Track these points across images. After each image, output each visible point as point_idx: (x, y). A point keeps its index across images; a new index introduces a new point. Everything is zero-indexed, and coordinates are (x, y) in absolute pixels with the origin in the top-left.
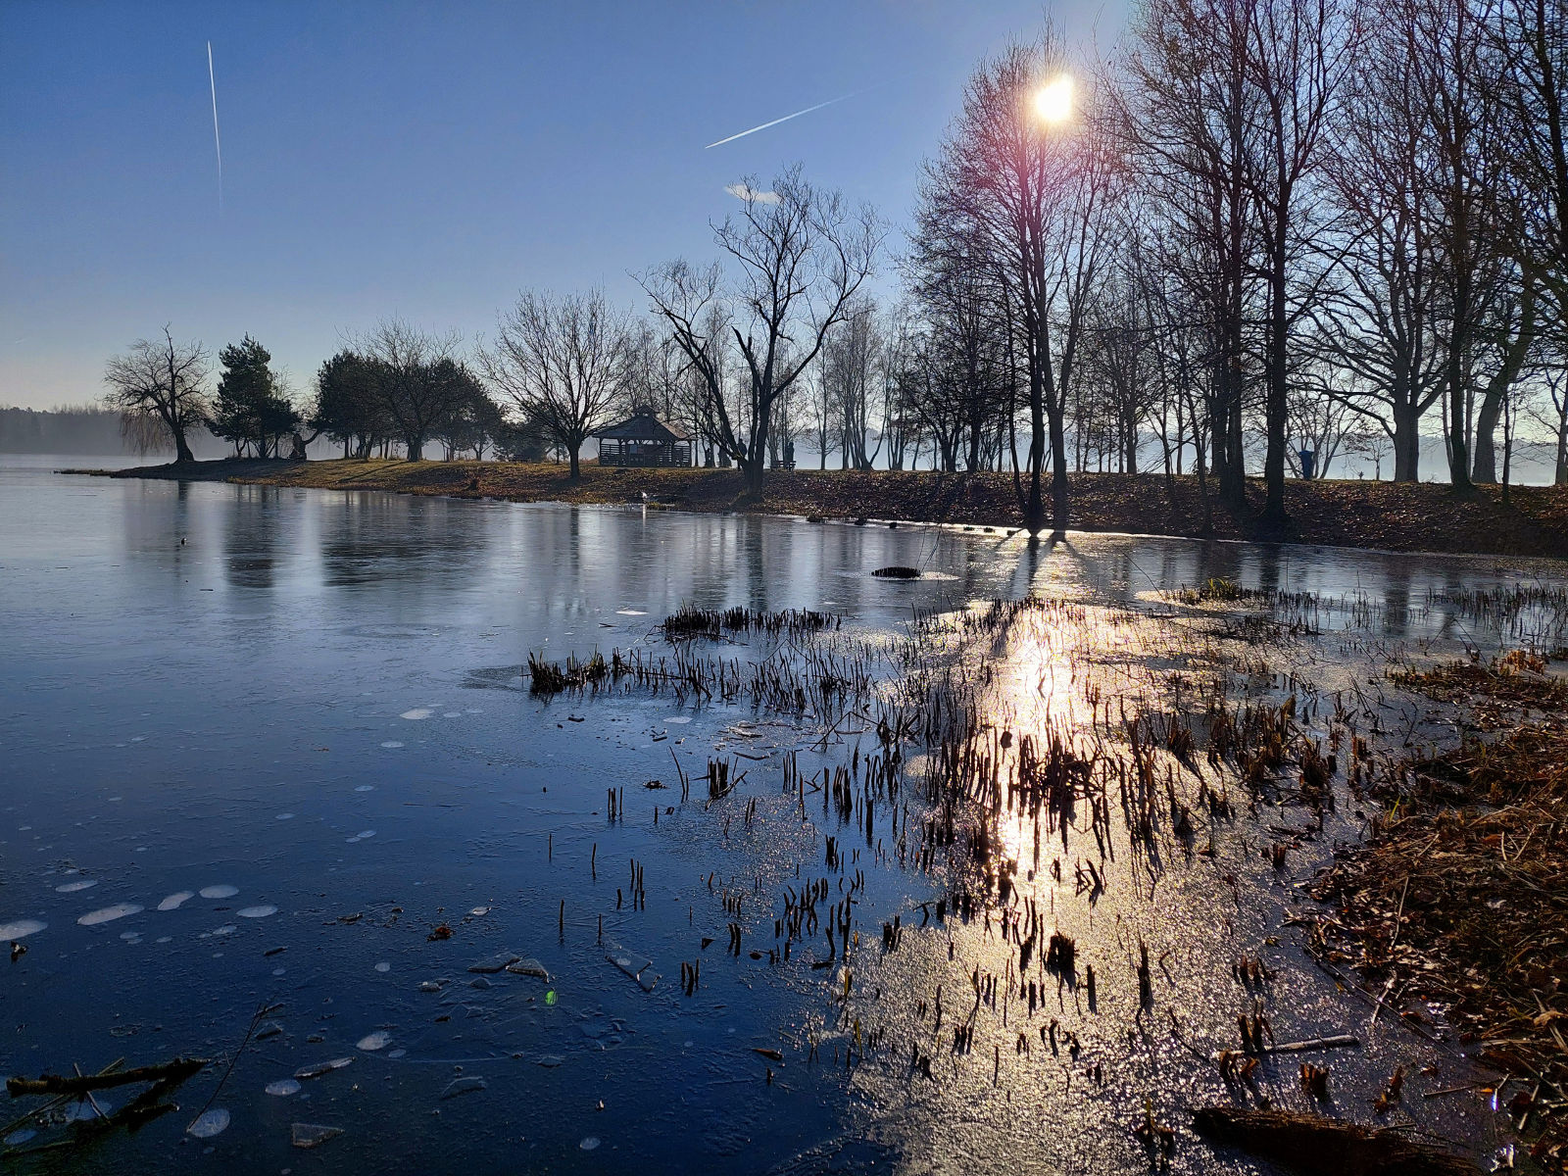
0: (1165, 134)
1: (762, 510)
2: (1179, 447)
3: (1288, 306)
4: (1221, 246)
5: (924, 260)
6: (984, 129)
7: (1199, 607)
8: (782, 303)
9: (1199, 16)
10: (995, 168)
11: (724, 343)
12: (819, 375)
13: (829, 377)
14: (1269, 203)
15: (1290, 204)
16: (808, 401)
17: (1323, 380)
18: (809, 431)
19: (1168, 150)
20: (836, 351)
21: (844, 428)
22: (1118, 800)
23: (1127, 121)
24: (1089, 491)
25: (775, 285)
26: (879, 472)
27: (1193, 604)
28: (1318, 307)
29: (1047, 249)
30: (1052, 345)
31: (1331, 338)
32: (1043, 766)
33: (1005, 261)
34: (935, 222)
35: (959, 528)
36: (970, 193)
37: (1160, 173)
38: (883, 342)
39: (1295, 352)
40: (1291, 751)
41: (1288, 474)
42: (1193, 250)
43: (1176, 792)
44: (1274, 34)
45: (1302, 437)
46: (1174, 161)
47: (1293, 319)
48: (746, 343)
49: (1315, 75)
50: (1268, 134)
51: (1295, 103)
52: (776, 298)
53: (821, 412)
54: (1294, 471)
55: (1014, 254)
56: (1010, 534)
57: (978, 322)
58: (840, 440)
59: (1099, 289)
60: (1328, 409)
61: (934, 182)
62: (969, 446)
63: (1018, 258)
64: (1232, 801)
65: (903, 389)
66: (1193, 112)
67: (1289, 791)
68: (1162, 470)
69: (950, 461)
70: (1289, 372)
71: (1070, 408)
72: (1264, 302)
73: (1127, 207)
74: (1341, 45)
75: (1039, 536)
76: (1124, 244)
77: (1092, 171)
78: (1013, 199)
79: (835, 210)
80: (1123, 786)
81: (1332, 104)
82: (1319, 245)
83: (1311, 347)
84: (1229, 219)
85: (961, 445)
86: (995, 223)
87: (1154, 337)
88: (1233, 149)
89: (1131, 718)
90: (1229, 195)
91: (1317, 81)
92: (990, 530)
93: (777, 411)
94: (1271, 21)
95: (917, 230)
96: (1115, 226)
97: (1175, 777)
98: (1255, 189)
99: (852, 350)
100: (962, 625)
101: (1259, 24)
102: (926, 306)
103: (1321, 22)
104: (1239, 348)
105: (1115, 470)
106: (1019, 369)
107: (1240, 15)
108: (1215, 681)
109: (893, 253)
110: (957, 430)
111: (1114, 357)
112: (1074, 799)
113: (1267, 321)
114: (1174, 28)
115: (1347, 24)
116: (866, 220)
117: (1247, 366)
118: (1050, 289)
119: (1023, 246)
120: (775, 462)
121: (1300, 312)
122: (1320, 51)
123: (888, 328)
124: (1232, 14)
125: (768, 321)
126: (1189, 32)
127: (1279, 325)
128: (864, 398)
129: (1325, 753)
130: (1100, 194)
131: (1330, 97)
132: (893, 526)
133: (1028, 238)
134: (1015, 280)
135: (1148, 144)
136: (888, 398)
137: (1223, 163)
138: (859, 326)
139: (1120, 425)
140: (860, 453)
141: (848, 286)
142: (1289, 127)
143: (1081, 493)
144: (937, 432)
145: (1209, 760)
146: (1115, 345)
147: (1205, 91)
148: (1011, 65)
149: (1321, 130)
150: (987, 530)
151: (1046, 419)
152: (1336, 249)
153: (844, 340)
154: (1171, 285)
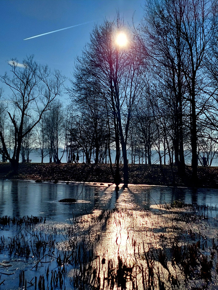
0: (156, 53)
1: (18, 178)
2: (165, 155)
3: (196, 110)
4: (175, 90)
5: (77, 91)
6: (97, 48)
7: (170, 210)
8: (26, 104)
9: (166, 16)
10: (101, 61)
11: (4, 117)
12: (41, 129)
13: (44, 129)
14: (189, 77)
15: (196, 77)
16: (37, 138)
17: (209, 134)
18: (37, 149)
19: (158, 59)
20: (47, 121)
21: (50, 148)
22: (141, 281)
23: (144, 48)
24: (135, 171)
25: (24, 97)
26: (63, 163)
27: (169, 209)
28: (206, 111)
29: (120, 89)
30: (122, 121)
31: (211, 121)
32: (116, 270)
33: (106, 92)
34: (81, 78)
35: (92, 183)
36: (93, 69)
37: (155, 66)
38: (64, 118)
39: (200, 125)
40: (199, 260)
41: (199, 165)
42: (167, 91)
43: (160, 276)
44: (189, 24)
45: (203, 152)
46: (159, 62)
47: (198, 114)
48: (13, 117)
49: (202, 38)
50: (189, 55)
51: (196, 46)
52: (24, 101)
53: (41, 142)
54: (201, 164)
55: (109, 90)
56: (109, 185)
57: (97, 113)
58: (49, 152)
59: (137, 102)
60: (211, 143)
61: (80, 64)
62: (95, 155)
63: (110, 91)
64: (179, 279)
65: (72, 134)
66: (165, 47)
67: (197, 274)
68: (159, 163)
69: (88, 160)
70: (198, 131)
71: (129, 142)
72: (189, 108)
73: (145, 76)
74: (209, 29)
75: (119, 186)
76: (144, 88)
77: (133, 64)
78: (108, 71)
79: (46, 72)
80: (143, 276)
81: (207, 47)
82: (206, 91)
83: (204, 123)
84: (177, 81)
85: (92, 154)
86: (102, 79)
87: (155, 119)
88: (178, 59)
89: (147, 250)
90: (177, 74)
91: (203, 40)
92: (102, 184)
93: (25, 141)
94: (188, 19)
95: (75, 80)
96: (141, 82)
97: (160, 271)
98: (185, 72)
99: (53, 121)
100: (90, 219)
101: (184, 20)
102: (79, 106)
103: (203, 21)
104: (182, 123)
105: (144, 163)
106: (111, 129)
107: (178, 17)
108: (175, 237)
109: (67, 88)
110: (91, 149)
111: (143, 125)
112: (126, 282)
113: (190, 115)
114: (158, 20)
115: (211, 22)
116: (57, 76)
117: (184, 129)
118: (121, 102)
119: (111, 87)
120: (24, 160)
121: (200, 112)
122: (203, 30)
123: (66, 113)
124: (176, 17)
125: (21, 109)
126: (163, 21)
127: (194, 117)
128: (57, 137)
129: (209, 260)
130: (136, 71)
131: (207, 45)
132: (67, 183)
133: (113, 85)
134: (109, 99)
135: (151, 56)
136: (66, 137)
137: (175, 64)
138: (56, 112)
139: (146, 148)
140: (56, 157)
141: (50, 98)
142: (194, 54)
143: (133, 171)
144: (84, 149)
145: (172, 265)
146: (143, 121)
147: (169, 40)
148: (106, 27)
149: (204, 55)
150: (101, 184)
151: (120, 146)
152: (211, 92)
153: (50, 117)
154: (160, 102)
